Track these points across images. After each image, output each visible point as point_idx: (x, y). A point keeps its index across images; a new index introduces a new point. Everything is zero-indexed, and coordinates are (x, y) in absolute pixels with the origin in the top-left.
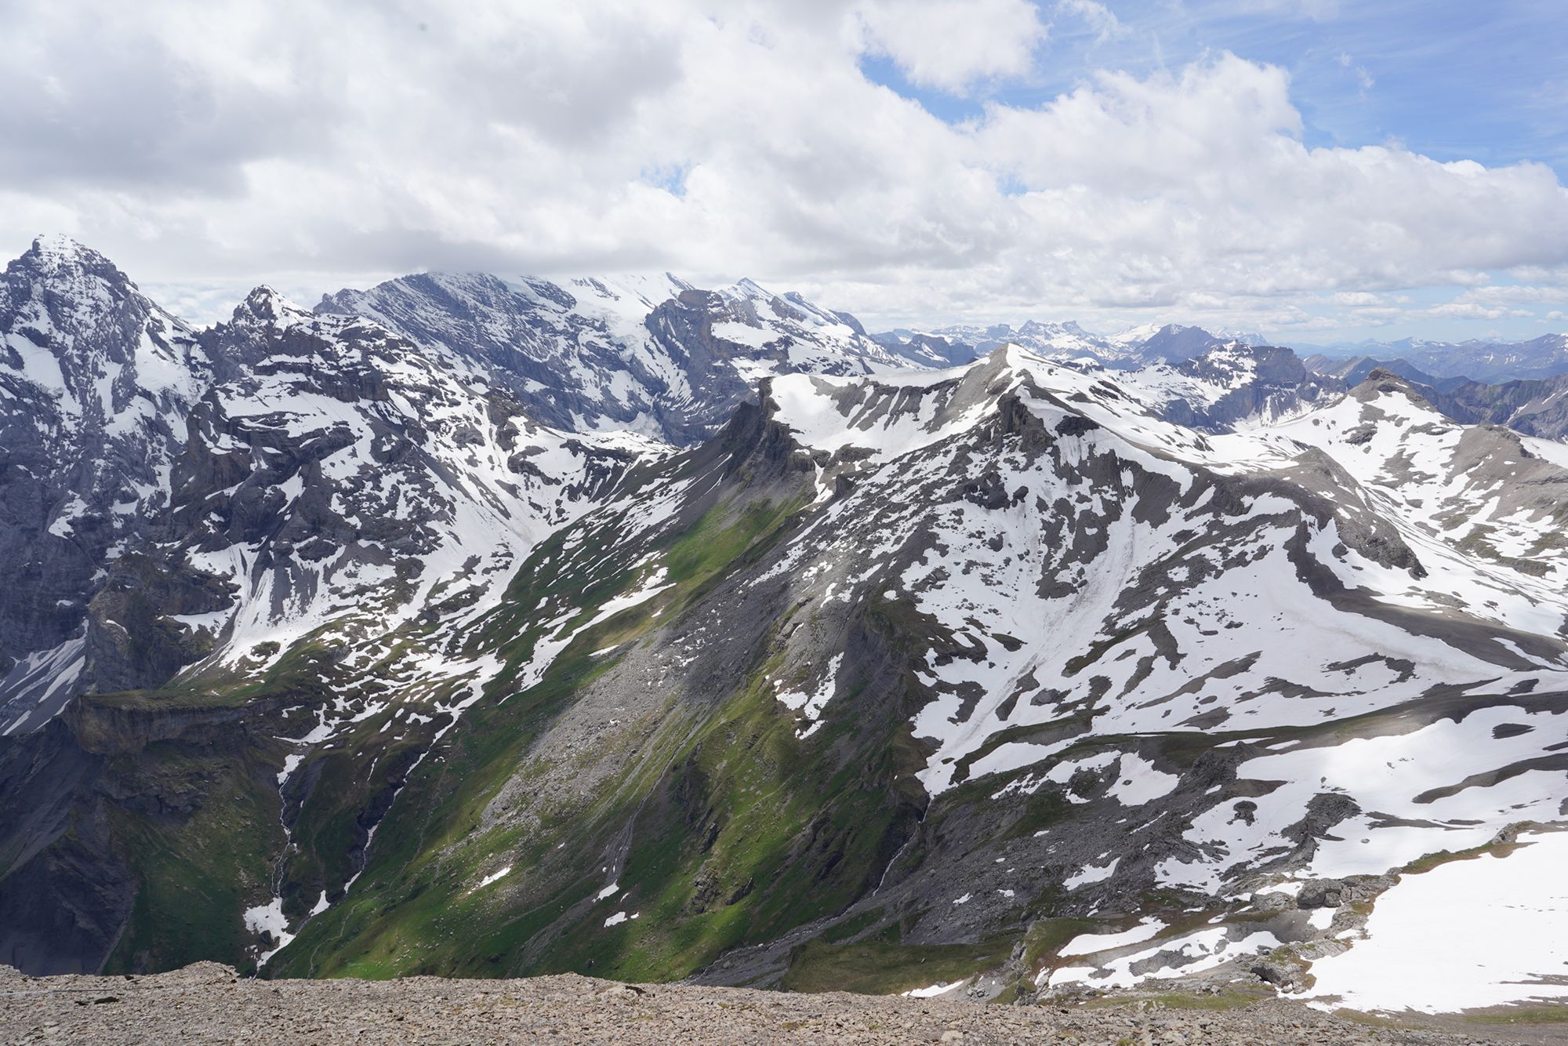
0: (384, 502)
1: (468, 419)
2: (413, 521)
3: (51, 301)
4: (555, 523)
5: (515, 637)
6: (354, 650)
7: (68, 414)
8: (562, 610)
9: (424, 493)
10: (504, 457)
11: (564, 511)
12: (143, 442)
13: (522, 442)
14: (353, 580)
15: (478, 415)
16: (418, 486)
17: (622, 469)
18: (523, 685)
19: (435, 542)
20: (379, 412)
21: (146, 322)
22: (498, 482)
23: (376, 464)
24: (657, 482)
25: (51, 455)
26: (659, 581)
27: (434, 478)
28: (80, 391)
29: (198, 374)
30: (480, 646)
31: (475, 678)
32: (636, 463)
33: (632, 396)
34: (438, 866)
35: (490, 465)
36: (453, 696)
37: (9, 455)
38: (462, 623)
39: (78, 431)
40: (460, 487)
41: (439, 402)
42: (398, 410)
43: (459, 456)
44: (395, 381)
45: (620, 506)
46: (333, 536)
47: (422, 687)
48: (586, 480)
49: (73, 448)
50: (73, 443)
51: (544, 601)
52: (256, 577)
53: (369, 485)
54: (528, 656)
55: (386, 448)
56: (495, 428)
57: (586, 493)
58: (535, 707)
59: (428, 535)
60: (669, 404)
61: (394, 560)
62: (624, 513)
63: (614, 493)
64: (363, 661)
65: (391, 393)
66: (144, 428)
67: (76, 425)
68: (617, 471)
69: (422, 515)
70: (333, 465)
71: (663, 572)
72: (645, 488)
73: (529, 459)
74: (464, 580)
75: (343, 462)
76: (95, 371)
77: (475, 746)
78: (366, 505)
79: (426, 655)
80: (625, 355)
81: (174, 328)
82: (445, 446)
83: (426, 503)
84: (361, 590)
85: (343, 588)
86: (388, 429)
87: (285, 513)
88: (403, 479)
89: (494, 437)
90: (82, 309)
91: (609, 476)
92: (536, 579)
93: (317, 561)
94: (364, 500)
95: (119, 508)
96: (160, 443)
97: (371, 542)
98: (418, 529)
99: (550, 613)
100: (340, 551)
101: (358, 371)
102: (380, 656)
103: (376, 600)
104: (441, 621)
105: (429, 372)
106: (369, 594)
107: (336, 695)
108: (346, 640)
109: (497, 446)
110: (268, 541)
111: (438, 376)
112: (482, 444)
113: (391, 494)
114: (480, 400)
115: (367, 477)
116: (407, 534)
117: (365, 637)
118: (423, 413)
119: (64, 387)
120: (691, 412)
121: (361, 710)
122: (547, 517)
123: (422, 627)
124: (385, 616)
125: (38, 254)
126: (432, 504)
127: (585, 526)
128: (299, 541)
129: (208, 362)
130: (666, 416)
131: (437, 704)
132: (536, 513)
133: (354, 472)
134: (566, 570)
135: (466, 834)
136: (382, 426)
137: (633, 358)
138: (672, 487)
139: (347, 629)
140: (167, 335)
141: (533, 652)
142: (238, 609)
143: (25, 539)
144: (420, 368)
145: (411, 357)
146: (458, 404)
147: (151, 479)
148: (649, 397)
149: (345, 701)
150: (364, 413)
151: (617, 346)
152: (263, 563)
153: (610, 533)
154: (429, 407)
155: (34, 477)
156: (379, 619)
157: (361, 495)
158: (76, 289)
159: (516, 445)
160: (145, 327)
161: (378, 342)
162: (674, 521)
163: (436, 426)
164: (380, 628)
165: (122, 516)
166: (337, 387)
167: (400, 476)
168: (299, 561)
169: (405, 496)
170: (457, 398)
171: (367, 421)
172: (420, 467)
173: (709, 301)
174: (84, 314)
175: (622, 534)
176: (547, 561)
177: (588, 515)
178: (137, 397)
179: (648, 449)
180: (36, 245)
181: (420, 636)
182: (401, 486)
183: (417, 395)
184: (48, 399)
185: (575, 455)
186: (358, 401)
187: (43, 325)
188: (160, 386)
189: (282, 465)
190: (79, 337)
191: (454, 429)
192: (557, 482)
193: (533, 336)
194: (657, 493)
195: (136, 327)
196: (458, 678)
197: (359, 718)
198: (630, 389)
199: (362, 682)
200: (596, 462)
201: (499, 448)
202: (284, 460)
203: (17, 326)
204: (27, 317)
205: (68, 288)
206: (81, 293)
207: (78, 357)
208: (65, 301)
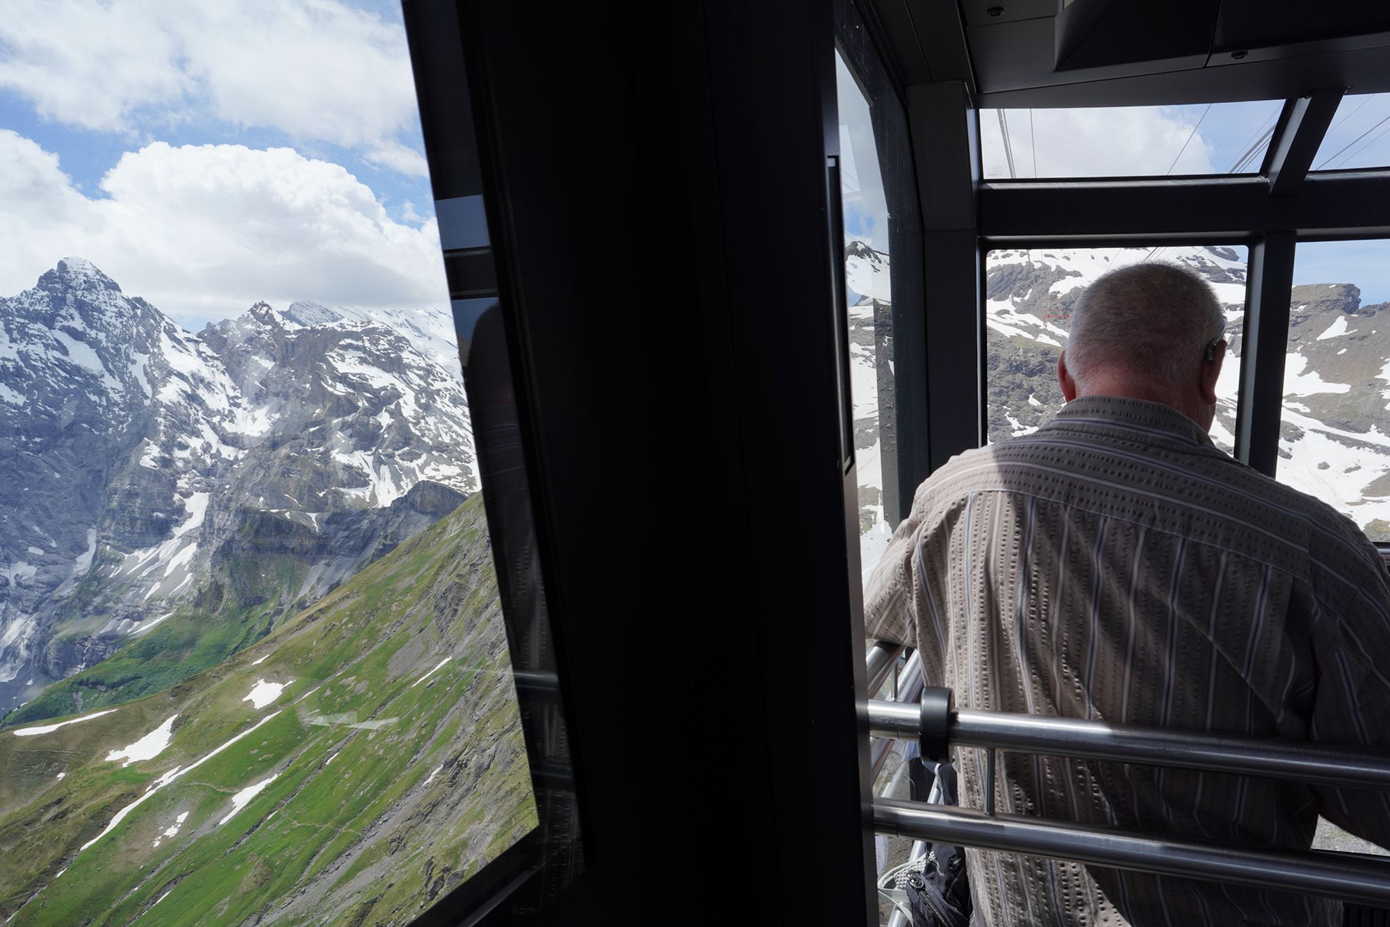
1: (454, 390)
3: (81, 306)
7: (112, 389)
12: (186, 408)
21: (163, 326)
25: (106, 417)
28: (121, 374)
29: (210, 364)
39: (125, 402)
49: (122, 413)
50: (122, 409)
52: (377, 471)
66: (184, 399)
76: (128, 359)
81: (184, 331)
87: (384, 433)
90: (108, 314)
93: (411, 461)
95: (178, 453)
96: (198, 411)
100: (424, 456)
101: (389, 354)
110: (377, 449)
119: (104, 370)
125: (67, 272)
128: (398, 450)
129: (216, 355)
140: (180, 335)
142: (374, 487)
143: (91, 478)
145: (410, 349)
146: (446, 380)
147: (197, 434)
152: (378, 462)
155: (96, 433)
158: (101, 299)
160: (162, 329)
161: (389, 338)
165: (180, 459)
168: (401, 462)
170: (444, 376)
174: (111, 317)
178: (173, 376)
183: (421, 373)
184: (93, 376)
187: (78, 324)
188: (189, 370)
189: (376, 404)
190: (110, 334)
191: (448, 396)
195: (157, 328)
202: (376, 401)
203: (58, 325)
204: (65, 318)
205: (95, 298)
206: (105, 302)
207: (113, 348)
208: (93, 307)
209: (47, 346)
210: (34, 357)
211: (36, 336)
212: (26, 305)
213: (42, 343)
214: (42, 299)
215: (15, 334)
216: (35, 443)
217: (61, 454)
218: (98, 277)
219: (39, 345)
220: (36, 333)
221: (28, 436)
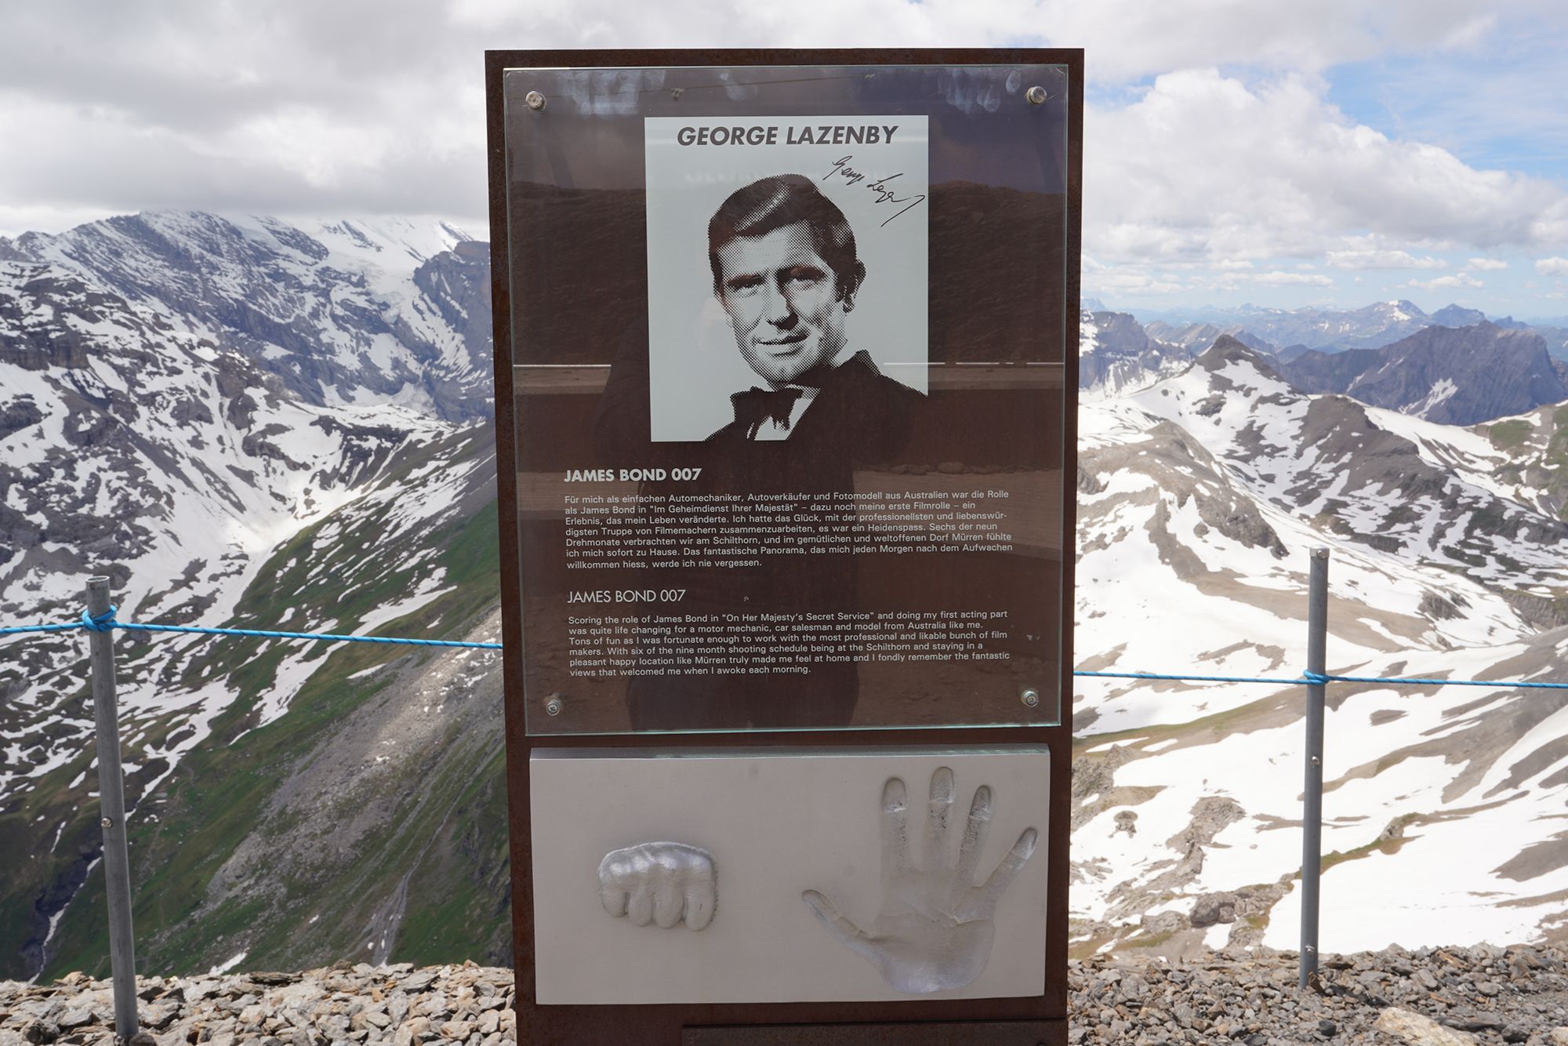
0: (80, 495)
2: (118, 517)
4: (303, 517)
5: (251, 659)
6: (35, 684)
8: (313, 623)
9: (132, 482)
10: (237, 437)
11: (313, 502)
13: (262, 418)
14: (34, 593)
15: (204, 385)
16: (125, 474)
17: (387, 451)
18: (263, 719)
19: (146, 543)
20: (75, 382)
22: (231, 468)
23: (69, 447)
24: (432, 465)
26: (435, 584)
27: (146, 462)
30: (206, 672)
31: (198, 712)
32: (405, 443)
33: (397, 364)
34: (147, 959)
35: (221, 447)
36: (169, 737)
38: (181, 643)
40: (180, 474)
41: (155, 370)
42: (101, 380)
43: (179, 437)
44: (97, 345)
45: (385, 495)
46: (9, 538)
47: (128, 727)
48: (342, 463)
51: (289, 613)
53: (59, 473)
54: (269, 682)
55: (84, 427)
56: (227, 402)
57: (342, 480)
58: (279, 745)
59: (137, 534)
60: (442, 373)
61: (90, 566)
62: (390, 504)
63: (378, 479)
64: (46, 697)
65: (92, 359)
68: (382, 453)
69: (131, 511)
70: (11, 448)
71: (441, 572)
72: (416, 473)
73: (271, 439)
74: (185, 589)
75: (25, 445)
77: (199, 799)
78: (55, 498)
79: (134, 686)
82: (161, 423)
83: (135, 495)
84: (46, 607)
85: (21, 604)
86: (86, 404)
88: (106, 465)
89: (226, 412)
91: (371, 460)
92: (279, 585)
94: (52, 493)
97: (61, 545)
98: (125, 527)
99: (298, 625)
102: (71, 690)
103: (66, 618)
104: (153, 642)
105: (142, 334)
106: (56, 611)
107: (8, 743)
108: (24, 670)
111: (154, 339)
112: (210, 421)
113: (89, 484)
114: (207, 368)
115: (57, 463)
116: (109, 534)
117: (50, 665)
118: (133, 383)
120: (469, 383)
121: (43, 760)
122: (292, 510)
123: (127, 651)
124: (78, 638)
126: (143, 495)
127: (340, 520)
130: (438, 387)
131: (148, 748)
132: (278, 504)
133: (40, 458)
134: (317, 575)
135: (187, 913)
136: (79, 400)
138: (451, 471)
139: (25, 656)
141: (274, 677)
144: (130, 328)
149: (21, 749)
150: (56, 384)
153: (372, 528)
154: (141, 377)
156: (69, 642)
157: (48, 486)
159: (252, 421)
162: (453, 512)
163: (150, 400)
164: (71, 654)
166: (20, 352)
167: (102, 461)
169: (107, 486)
171: (60, 393)
172: (127, 450)
175: (389, 528)
176: (292, 563)
177: (346, 506)
179: (419, 426)
181: (125, 661)
182: (102, 475)
185: (328, 433)
186: (47, 368)
192: (306, 466)
194: (432, 478)
196: (176, 713)
197: (39, 771)
198: (395, 355)
199: (45, 724)
200: (355, 442)
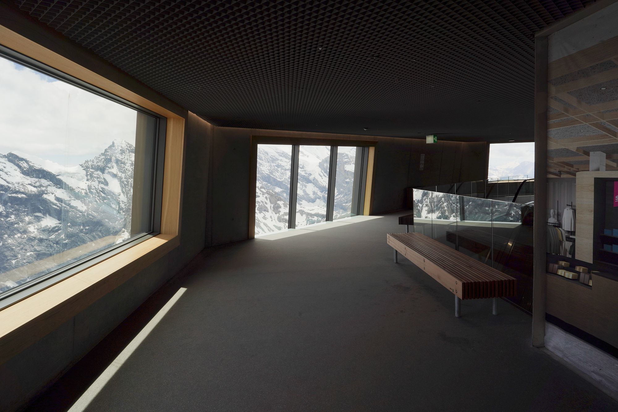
1: (262, 202)
3: (118, 161)
7: (122, 201)
25: (116, 216)
28: (126, 193)
37: (103, 216)
39: (125, 208)
50: (124, 212)
67: (125, 205)
76: (131, 186)
80: (311, 178)
90: (127, 165)
109: (273, 212)
119: (121, 192)
125: (114, 146)
137: (314, 179)
148: (321, 193)
151: (308, 174)
155: (111, 224)
158: (126, 158)
173: (344, 157)
180: (113, 143)
184: (116, 195)
187: (115, 170)
190: (126, 175)
193: (278, 171)
201: (274, 213)
203: (106, 171)
204: (110, 168)
205: (123, 158)
206: (127, 159)
207: (126, 181)
208: (121, 162)
209: (99, 182)
210: (93, 187)
211: (95, 177)
212: (95, 163)
213: (98, 181)
214: (101, 160)
215: (89, 177)
216: (86, 229)
217: (96, 234)
218: (126, 147)
219: (96, 182)
220: (96, 176)
221: (84, 226)
